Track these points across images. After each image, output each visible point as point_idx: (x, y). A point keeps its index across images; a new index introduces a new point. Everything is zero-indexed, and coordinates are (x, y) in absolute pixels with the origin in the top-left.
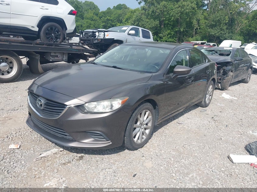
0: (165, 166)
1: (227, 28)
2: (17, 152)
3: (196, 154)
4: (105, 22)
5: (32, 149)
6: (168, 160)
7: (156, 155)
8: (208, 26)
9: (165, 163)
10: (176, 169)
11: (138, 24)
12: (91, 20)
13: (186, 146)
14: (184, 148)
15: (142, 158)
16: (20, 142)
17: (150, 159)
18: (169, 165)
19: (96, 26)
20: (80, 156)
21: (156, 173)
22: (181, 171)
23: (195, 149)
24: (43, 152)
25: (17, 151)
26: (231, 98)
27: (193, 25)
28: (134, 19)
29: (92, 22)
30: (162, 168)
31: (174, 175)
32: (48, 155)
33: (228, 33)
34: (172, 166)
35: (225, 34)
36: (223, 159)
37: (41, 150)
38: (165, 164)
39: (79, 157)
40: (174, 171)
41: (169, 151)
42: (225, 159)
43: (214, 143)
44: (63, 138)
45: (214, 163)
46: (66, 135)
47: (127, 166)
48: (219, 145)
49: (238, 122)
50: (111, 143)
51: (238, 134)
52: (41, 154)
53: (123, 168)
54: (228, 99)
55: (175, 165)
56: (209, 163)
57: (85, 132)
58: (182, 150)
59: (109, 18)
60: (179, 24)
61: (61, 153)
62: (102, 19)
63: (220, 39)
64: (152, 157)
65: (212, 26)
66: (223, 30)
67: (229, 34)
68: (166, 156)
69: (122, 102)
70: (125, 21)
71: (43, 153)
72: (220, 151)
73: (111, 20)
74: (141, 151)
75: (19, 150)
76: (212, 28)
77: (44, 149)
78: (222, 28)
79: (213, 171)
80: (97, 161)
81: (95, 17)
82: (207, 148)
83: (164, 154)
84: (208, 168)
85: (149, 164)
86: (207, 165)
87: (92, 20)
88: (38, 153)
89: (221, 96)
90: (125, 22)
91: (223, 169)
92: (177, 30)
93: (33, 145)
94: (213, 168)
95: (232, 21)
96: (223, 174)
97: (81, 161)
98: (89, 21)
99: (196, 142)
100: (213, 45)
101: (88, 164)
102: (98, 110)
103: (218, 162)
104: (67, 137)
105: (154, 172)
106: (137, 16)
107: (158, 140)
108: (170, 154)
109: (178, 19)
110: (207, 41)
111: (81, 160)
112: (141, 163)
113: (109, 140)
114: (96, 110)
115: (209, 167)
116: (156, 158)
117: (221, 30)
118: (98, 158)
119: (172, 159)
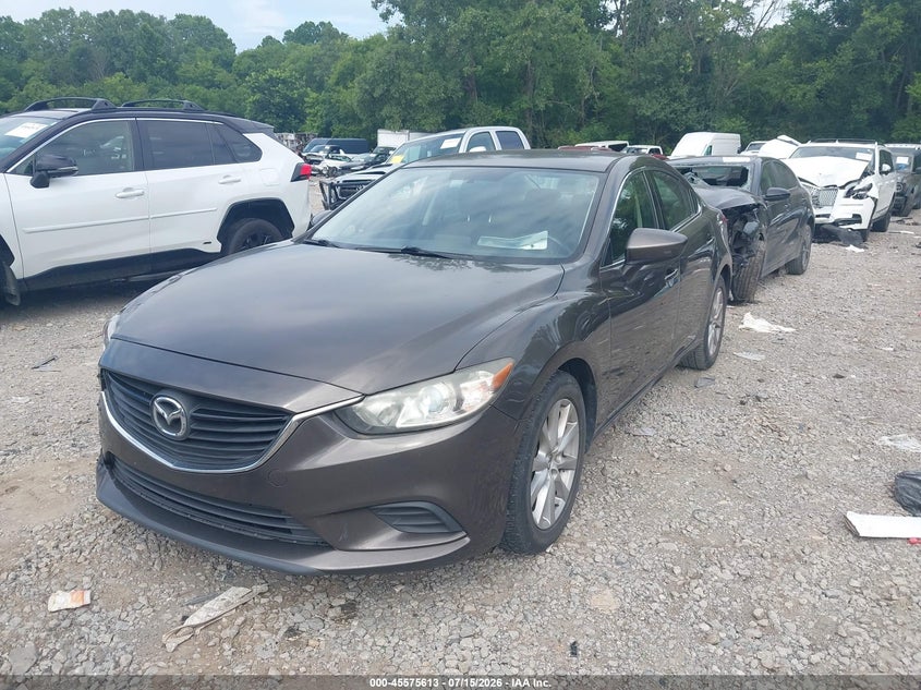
0: (662, 597)
1: (690, 92)
2: (87, 623)
3: (747, 541)
4: (260, 89)
5: (143, 600)
6: (663, 573)
7: (617, 563)
8: (630, 88)
9: (656, 585)
10: (704, 603)
11: (388, 90)
12: (206, 84)
13: (704, 514)
14: (696, 522)
15: (573, 582)
16: (86, 579)
17: (602, 579)
18: (676, 594)
19: (227, 107)
20: (343, 602)
21: (645, 630)
22: (722, 609)
23: (735, 524)
24: (191, 607)
25: (84, 617)
26: (775, 328)
27: (576, 86)
28: (369, 74)
29: (213, 94)
30: (655, 606)
31: (705, 627)
32: (213, 615)
33: (695, 109)
34: (685, 596)
35: (687, 110)
36: (840, 546)
37: (180, 600)
38: (661, 591)
39: (343, 607)
40: (700, 613)
41: (653, 540)
42: (850, 547)
43: (788, 494)
44: (276, 541)
45: (820, 566)
46: (289, 531)
47: (530, 617)
48: (806, 498)
49: (831, 409)
50: (467, 540)
51: (849, 451)
52: (185, 618)
53: (520, 626)
54: (765, 334)
55: (696, 591)
56: (802, 568)
57: (368, 508)
58: (696, 531)
59: (275, 73)
60: (530, 85)
61: (263, 601)
62: (247, 78)
63: (670, 129)
64: (605, 570)
65: (641, 88)
66: (680, 97)
67: (698, 110)
68: (651, 562)
69: (495, 381)
70: (337, 84)
71: (193, 612)
72: (819, 520)
73: (284, 82)
74: (558, 554)
75: (94, 613)
76: (643, 94)
77: (188, 593)
78: (675, 93)
79: (829, 593)
80: (415, 615)
81: (222, 75)
82: (773, 513)
83: (638, 556)
84: (805, 585)
85: (606, 601)
86: (799, 577)
87: (212, 85)
88: (174, 616)
89: (741, 327)
90: (338, 88)
91: (855, 583)
92: (524, 106)
93: (143, 585)
94: (824, 583)
95: (703, 66)
96: (862, 601)
97: (355, 623)
98: (201, 90)
99: (728, 498)
100: (651, 151)
101: (388, 632)
102: (410, 421)
103: (829, 558)
104: (295, 537)
105: (635, 626)
106: (381, 65)
107: (600, 508)
108: (660, 551)
109: (527, 66)
110: (629, 140)
111: (352, 618)
112: (577, 599)
113: (460, 529)
114: (404, 421)
115: (809, 583)
116: (620, 572)
117: (674, 100)
118: (415, 604)
119: (677, 570)
